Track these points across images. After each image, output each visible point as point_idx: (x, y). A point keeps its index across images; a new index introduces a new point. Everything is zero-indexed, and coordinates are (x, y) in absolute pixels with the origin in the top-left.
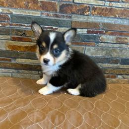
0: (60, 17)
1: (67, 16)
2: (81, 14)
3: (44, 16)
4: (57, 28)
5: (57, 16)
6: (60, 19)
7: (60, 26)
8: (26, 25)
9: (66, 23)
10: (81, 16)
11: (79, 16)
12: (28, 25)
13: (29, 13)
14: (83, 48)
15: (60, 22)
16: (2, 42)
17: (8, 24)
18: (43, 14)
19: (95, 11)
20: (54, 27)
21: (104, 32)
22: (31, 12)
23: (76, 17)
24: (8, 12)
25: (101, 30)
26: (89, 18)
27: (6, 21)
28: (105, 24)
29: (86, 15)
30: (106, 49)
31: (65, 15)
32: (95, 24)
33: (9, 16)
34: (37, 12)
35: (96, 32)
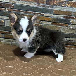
0: (46, 7)
1: (50, 7)
2: (59, 6)
3: (36, 6)
4: (43, 13)
5: (44, 6)
6: (46, 8)
7: (46, 13)
9: (49, 11)
10: (59, 7)
11: (58, 7)
12: (25, 11)
13: (26, 3)
14: (60, 27)
15: (46, 10)
16: (7, 21)
17: (13, 10)
18: (35, 4)
19: (68, 4)
20: (42, 13)
21: (74, 18)
22: (28, 3)
23: (56, 7)
24: (13, 3)
25: (72, 16)
26: (64, 8)
27: (12, 8)
28: (75, 12)
29: (63, 6)
30: (75, 29)
31: (49, 6)
32: (69, 12)
33: (14, 5)
34: (32, 3)
35: (69, 18)
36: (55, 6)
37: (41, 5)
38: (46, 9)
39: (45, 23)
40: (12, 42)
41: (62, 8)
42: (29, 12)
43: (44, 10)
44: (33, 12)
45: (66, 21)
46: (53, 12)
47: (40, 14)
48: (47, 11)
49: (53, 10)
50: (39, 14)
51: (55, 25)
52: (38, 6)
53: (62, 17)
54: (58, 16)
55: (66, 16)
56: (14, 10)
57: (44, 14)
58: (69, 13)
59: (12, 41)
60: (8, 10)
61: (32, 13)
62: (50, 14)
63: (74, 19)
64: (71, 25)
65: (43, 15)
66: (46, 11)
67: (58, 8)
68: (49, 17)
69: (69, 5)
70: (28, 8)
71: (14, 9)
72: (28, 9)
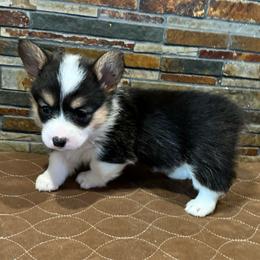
0: (140, 21)
1: (155, 19)
2: (185, 15)
3: (105, 17)
4: (133, 43)
5: (134, 18)
6: (140, 24)
7: (139, 41)
8: (65, 35)
9: (151, 34)
10: (185, 19)
11: (181, 19)
12: (70, 36)
13: (72, 9)
15: (139, 30)
16: (10, 72)
17: (25, 32)
18: (103, 12)
19: (215, 9)
20: (127, 42)
21: (235, 54)
22: (76, 6)
23: (174, 21)
24: (25, 7)
25: (227, 50)
26: (203, 24)
27: (21, 26)
28: (236, 37)
29: (197, 18)
30: (238, 92)
31: (151, 16)
32: (216, 36)
33: (28, 13)
34: (91, 8)
35: (218, 55)
36: (169, 17)
37: (122, 12)
38: (140, 27)
39: (139, 77)
40: (33, 143)
41: (193, 24)
42: (81, 40)
43: (135, 29)
44: (98, 39)
45: (208, 68)
46: (165, 37)
47: (120, 43)
48: (144, 33)
49: (163, 29)
50: (116, 43)
51: (173, 81)
52: (113, 15)
53: (195, 54)
54: (181, 49)
55: (208, 50)
56: (30, 34)
57: (133, 45)
58: (218, 39)
59: (33, 140)
60: (8, 35)
61: (95, 41)
62: (155, 46)
63: (235, 59)
64: (224, 79)
65: (131, 46)
66: (141, 35)
67: (179, 23)
68: (153, 56)
69: (217, 12)
70: (79, 26)
71: (30, 30)
72: (80, 28)
